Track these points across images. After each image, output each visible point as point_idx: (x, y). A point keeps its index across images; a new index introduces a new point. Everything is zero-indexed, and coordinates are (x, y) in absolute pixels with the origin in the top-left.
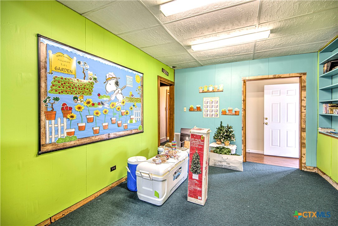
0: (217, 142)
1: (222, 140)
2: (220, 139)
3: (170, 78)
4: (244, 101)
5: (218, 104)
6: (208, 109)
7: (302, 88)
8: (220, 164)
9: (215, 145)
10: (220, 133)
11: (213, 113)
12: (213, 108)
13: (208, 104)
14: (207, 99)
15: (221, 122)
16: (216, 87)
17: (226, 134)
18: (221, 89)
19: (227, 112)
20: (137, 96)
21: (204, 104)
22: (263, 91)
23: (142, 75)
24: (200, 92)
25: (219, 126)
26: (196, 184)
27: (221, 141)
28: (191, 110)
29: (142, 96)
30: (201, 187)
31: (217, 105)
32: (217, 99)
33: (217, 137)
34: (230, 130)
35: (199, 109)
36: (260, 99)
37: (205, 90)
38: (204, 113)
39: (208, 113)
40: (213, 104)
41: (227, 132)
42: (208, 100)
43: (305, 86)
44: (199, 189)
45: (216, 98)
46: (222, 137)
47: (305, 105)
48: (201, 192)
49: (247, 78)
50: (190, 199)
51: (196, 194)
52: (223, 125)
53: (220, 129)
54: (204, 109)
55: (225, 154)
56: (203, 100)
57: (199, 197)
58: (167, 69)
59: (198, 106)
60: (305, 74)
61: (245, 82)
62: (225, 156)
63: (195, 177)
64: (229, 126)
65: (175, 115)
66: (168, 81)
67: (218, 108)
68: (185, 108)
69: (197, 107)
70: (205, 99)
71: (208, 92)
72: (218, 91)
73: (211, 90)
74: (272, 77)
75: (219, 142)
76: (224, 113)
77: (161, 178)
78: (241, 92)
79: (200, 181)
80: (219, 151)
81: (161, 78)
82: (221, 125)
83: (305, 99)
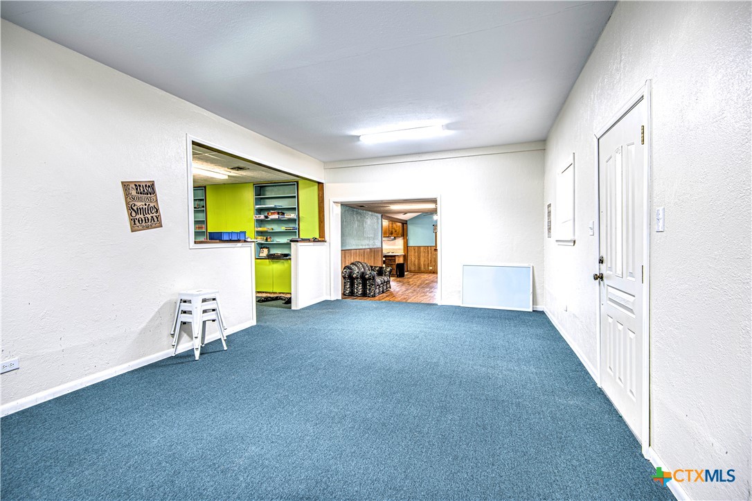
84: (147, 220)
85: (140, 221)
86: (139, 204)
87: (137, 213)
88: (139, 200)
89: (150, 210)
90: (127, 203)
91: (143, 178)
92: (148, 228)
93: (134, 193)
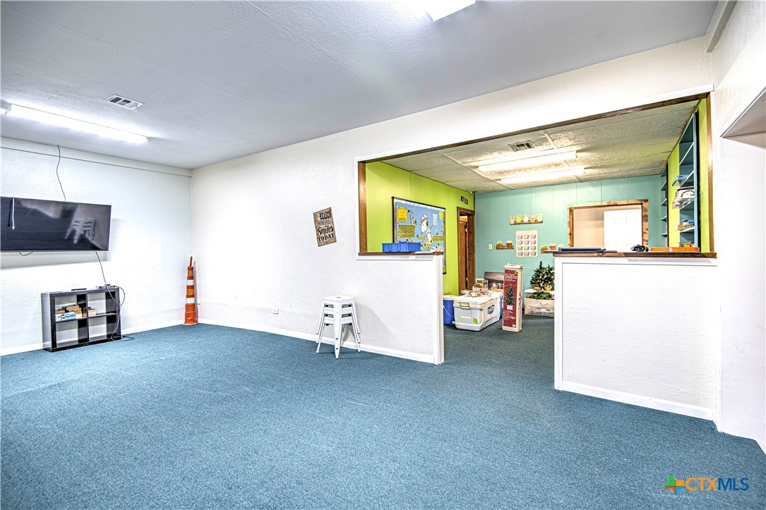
0: (536, 288)
1: (541, 284)
2: (539, 283)
3: (469, 207)
4: (570, 234)
5: (536, 239)
6: (523, 245)
7: (645, 218)
8: (537, 311)
9: (532, 291)
10: (538, 276)
11: (530, 251)
12: (530, 245)
13: (523, 240)
14: (521, 232)
15: (541, 262)
16: (533, 217)
17: (546, 276)
18: (539, 220)
19: (549, 248)
20: (441, 234)
21: (517, 240)
22: (603, 219)
23: (443, 210)
24: (512, 223)
25: (538, 268)
26: (510, 314)
27: (540, 286)
28: (499, 247)
29: (444, 233)
30: (515, 316)
31: (534, 240)
32: (535, 233)
33: (534, 282)
34: (552, 272)
35: (510, 246)
36: (599, 229)
37: (519, 221)
38: (517, 251)
39: (523, 251)
40: (530, 239)
41: (547, 274)
42: (523, 235)
43: (647, 216)
44: (513, 318)
45: (532, 231)
46: (542, 280)
47: (647, 239)
48: (515, 320)
49: (575, 206)
50: (505, 328)
51: (511, 323)
52: (543, 266)
53: (539, 272)
54: (517, 246)
55: (545, 299)
56: (515, 234)
57: (513, 325)
58: (466, 197)
59: (509, 242)
60: (646, 201)
61: (571, 210)
62: (544, 302)
63: (510, 307)
64: (551, 266)
65: (476, 254)
66: (468, 210)
67: (536, 245)
68: (491, 245)
69: (507, 244)
70: (518, 233)
71: (522, 223)
72: (536, 222)
73: (526, 220)
74: (606, 204)
75: (538, 288)
76: (544, 251)
77: (479, 307)
78: (567, 224)
79: (514, 311)
80: (538, 296)
81: (461, 208)
82: (540, 266)
83: (647, 232)
84: (326, 237)
85: (323, 238)
86: (322, 227)
87: (321, 233)
88: (322, 223)
89: (328, 229)
90: (316, 227)
91: (324, 207)
92: (327, 243)
93: (319, 219)
